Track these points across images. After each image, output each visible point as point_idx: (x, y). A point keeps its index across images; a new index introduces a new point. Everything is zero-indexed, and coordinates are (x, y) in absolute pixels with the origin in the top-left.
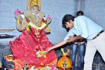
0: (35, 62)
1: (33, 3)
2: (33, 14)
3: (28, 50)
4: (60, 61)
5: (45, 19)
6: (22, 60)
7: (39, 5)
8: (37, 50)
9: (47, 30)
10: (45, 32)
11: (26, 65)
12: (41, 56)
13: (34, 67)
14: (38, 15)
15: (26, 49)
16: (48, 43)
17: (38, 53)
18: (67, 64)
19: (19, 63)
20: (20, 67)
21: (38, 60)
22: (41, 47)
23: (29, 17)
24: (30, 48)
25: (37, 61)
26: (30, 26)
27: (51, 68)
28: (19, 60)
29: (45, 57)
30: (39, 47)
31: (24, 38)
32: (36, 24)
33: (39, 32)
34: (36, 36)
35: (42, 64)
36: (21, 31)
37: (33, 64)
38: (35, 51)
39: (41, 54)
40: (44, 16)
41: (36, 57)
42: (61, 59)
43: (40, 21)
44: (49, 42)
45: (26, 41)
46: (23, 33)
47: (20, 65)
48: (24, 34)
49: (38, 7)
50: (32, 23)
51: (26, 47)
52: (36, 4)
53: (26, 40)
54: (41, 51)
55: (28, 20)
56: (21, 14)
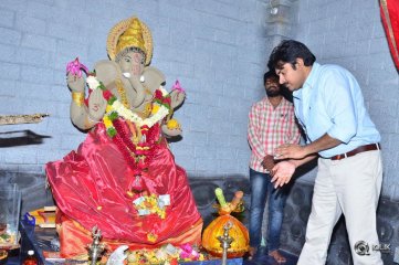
0: (129, 232)
2: (127, 75)
3: (106, 193)
4: (212, 230)
5: (165, 93)
6: (87, 226)
7: (146, 46)
8: (138, 192)
9: (171, 129)
10: (163, 134)
11: (100, 240)
12: (149, 213)
13: (125, 247)
14: (142, 79)
15: (100, 188)
16: (173, 169)
17: (138, 202)
18: (232, 240)
19: (75, 233)
20: (78, 247)
22: (150, 184)
23: (114, 84)
24: (114, 186)
25: (137, 228)
26: (115, 113)
27: (181, 251)
28: (77, 225)
29: (163, 217)
31: (94, 152)
32: (134, 108)
33: (143, 133)
34: (133, 148)
35: (152, 239)
36: (85, 131)
37: (123, 239)
38: (130, 194)
39: (149, 206)
40: (163, 84)
41: (132, 216)
42: (214, 223)
43: (150, 97)
44: (178, 168)
45: (102, 163)
46: (92, 136)
47: (78, 241)
48: (97, 139)
49: (143, 53)
50: (122, 106)
51: (101, 183)
53: (100, 159)
54: (149, 195)
55: (109, 96)
56: (88, 75)
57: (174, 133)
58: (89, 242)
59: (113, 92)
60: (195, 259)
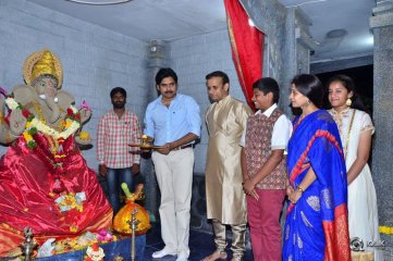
0: (55, 227)
1: (41, 69)
2: (43, 96)
3: (31, 196)
4: (122, 215)
5: (75, 111)
6: (15, 226)
7: (58, 73)
8: (58, 192)
9: (83, 138)
10: (77, 144)
11: (32, 237)
12: (69, 209)
13: (52, 240)
14: (56, 100)
15: (24, 192)
16: (87, 172)
17: (59, 200)
18: (139, 222)
19: (5, 234)
20: (9, 246)
21: (63, 219)
22: (68, 184)
23: (31, 104)
26: (34, 129)
27: (98, 236)
28: (7, 226)
29: (81, 210)
30: (62, 184)
31: (17, 162)
32: (51, 124)
33: (60, 143)
34: (52, 156)
35: (73, 230)
36: (6, 145)
37: (49, 233)
38: (52, 195)
39: (69, 203)
40: (73, 104)
42: (122, 210)
44: (90, 170)
46: (13, 148)
47: (8, 240)
48: (18, 151)
49: (55, 78)
50: (40, 123)
51: (25, 188)
52: (49, 72)
54: (68, 193)
55: (28, 115)
56: (6, 97)
57: (86, 142)
58: (21, 240)
59: (31, 111)
60: (110, 240)
